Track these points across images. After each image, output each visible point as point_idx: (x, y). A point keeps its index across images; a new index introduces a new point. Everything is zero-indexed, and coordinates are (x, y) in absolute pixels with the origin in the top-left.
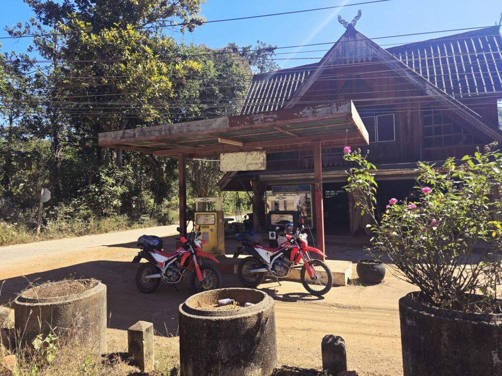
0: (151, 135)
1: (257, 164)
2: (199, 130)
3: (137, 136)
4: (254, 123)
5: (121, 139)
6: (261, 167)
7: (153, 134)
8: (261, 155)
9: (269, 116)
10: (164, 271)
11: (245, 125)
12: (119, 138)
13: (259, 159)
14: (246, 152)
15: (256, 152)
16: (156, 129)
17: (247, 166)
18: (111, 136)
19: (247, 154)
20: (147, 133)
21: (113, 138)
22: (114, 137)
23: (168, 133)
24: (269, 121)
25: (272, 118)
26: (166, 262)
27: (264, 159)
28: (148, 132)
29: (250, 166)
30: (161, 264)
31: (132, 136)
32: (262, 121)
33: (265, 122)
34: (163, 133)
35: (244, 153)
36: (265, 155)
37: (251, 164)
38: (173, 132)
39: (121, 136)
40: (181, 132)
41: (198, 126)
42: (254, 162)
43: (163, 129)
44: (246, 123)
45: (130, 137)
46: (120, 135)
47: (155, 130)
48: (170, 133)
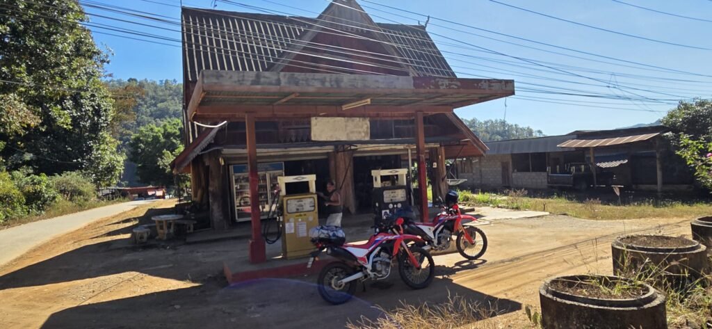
0: (308, 85)
1: (360, 132)
2: (378, 88)
3: (283, 84)
4: (439, 88)
5: (252, 84)
6: (364, 137)
7: (311, 83)
8: (364, 123)
9: (453, 83)
10: (369, 266)
11: (430, 88)
12: (249, 83)
13: (362, 127)
14: (346, 118)
15: (358, 119)
16: (316, 77)
17: (348, 134)
18: (231, 77)
19: (348, 121)
20: (301, 82)
21: (235, 82)
22: (239, 81)
23: (335, 86)
24: (453, 88)
25: (456, 85)
26: (368, 256)
27: (367, 128)
28: (303, 80)
29: (351, 135)
30: (362, 259)
31: (274, 82)
32: (447, 86)
33: (450, 88)
34: (327, 84)
35: (343, 118)
36: (368, 123)
37: (352, 132)
38: (342, 85)
39: (252, 81)
40: (353, 85)
41: (377, 81)
42: (355, 130)
43: (328, 79)
44: (432, 87)
45: (270, 84)
46: (251, 79)
47: (315, 80)
48: (339, 86)
